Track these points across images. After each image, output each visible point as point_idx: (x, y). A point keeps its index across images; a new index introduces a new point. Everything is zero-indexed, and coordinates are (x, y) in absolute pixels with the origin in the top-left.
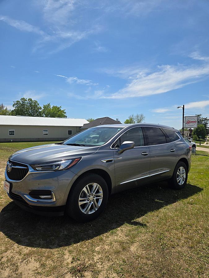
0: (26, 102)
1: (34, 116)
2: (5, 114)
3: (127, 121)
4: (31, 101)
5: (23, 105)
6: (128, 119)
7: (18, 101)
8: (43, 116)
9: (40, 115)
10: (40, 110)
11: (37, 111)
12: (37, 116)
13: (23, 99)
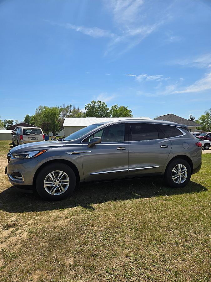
0: (95, 104)
1: (102, 117)
2: (79, 117)
3: (202, 117)
4: (100, 103)
5: (93, 107)
6: (205, 114)
7: (89, 104)
8: (110, 117)
9: (107, 116)
10: (108, 111)
11: (104, 112)
12: (105, 117)
13: (93, 102)
